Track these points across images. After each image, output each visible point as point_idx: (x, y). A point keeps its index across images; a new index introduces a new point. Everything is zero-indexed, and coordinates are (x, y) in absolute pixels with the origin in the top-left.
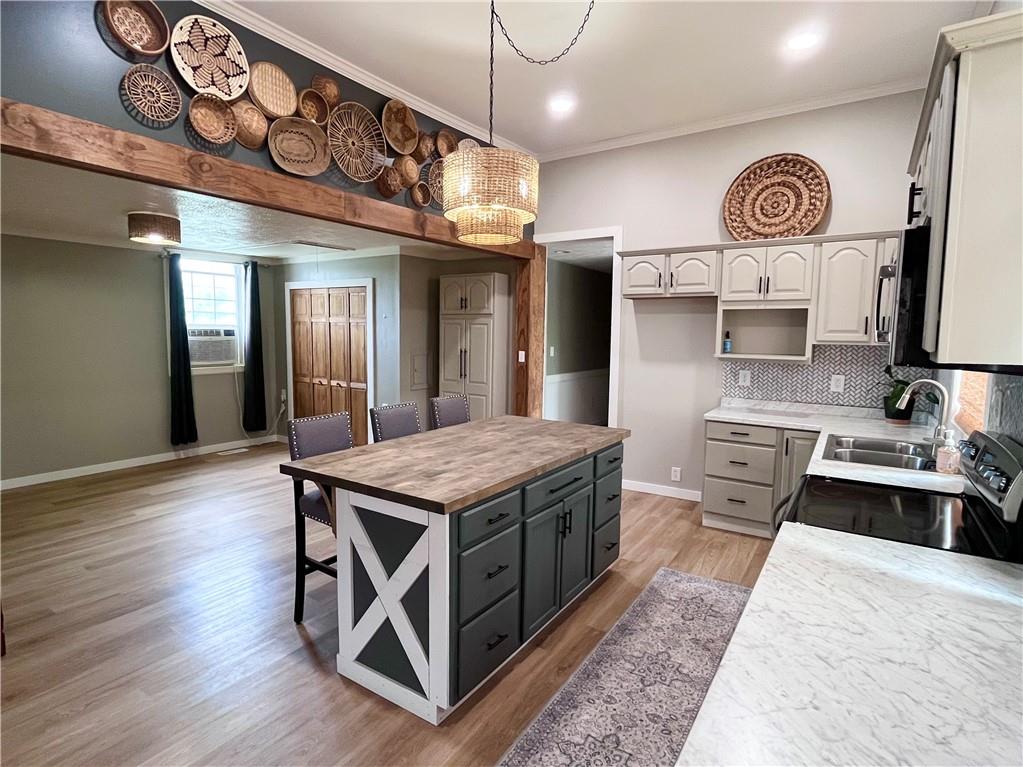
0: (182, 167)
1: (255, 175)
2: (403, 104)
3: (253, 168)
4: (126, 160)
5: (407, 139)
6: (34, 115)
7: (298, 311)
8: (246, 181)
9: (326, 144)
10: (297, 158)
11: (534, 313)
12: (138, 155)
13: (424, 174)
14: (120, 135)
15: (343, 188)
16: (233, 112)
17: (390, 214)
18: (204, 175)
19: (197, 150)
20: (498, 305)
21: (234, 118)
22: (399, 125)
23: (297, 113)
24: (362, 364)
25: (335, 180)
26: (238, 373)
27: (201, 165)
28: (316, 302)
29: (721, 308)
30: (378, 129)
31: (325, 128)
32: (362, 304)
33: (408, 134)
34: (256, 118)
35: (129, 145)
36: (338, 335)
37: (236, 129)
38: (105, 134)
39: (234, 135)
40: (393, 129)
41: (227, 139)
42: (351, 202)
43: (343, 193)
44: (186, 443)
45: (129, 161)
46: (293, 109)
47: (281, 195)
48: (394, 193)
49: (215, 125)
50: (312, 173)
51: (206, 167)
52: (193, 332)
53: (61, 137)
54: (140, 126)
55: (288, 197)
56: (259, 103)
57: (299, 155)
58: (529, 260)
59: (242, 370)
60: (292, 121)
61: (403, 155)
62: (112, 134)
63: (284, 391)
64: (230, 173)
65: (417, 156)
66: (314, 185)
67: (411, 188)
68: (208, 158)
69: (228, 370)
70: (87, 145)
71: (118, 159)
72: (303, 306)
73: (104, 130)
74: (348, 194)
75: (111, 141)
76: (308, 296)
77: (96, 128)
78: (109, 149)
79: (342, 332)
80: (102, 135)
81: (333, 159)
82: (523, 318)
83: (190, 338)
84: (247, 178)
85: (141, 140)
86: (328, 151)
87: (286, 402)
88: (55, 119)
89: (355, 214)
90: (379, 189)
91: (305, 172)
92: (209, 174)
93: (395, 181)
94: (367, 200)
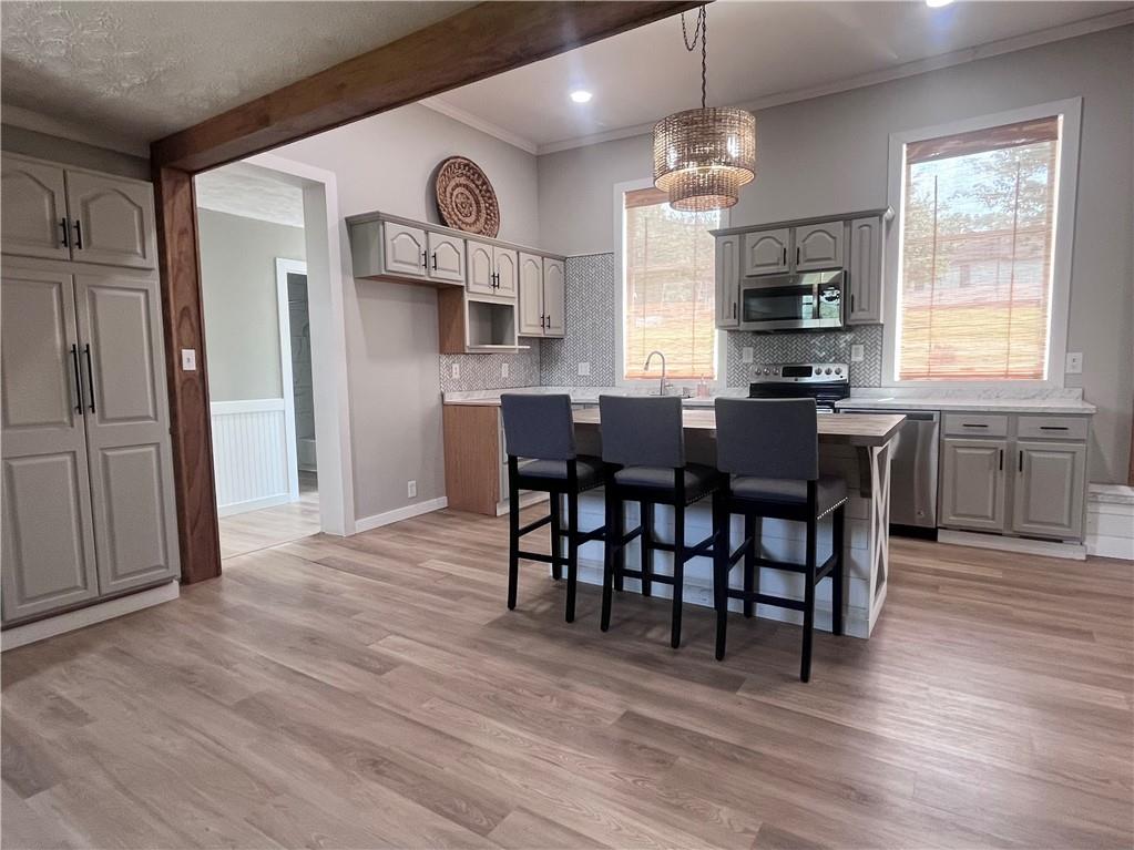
29: (467, 298)
58: (191, 175)
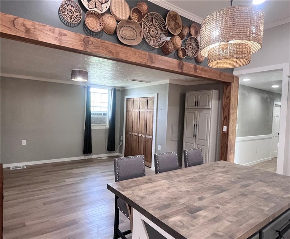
0: (81, 43)
1: (110, 46)
2: (176, 12)
3: (110, 43)
4: (59, 40)
5: (177, 29)
6: (25, 23)
7: (128, 107)
8: (106, 48)
9: (141, 31)
10: (129, 38)
11: (232, 108)
12: (64, 38)
13: (184, 44)
14: (57, 30)
15: (147, 51)
16: (102, 18)
17: (167, 62)
18: (89, 46)
19: (87, 35)
20: (214, 104)
21: (103, 21)
22: (174, 23)
23: (130, 18)
24: (151, 128)
25: (144, 47)
26: (107, 129)
27: (88, 42)
28: (135, 103)
30: (164, 24)
31: (141, 24)
32: (152, 104)
33: (177, 26)
34: (112, 20)
35: (61, 34)
36: (143, 116)
37: (103, 26)
38: (51, 29)
39: (102, 28)
40: (171, 24)
41: (100, 30)
42: (150, 57)
43: (147, 53)
44: (88, 154)
45: (60, 40)
46: (128, 17)
47: (121, 54)
48: (170, 52)
49: (95, 24)
50: (134, 44)
51: (90, 43)
52: (93, 114)
53: (35, 31)
54: (65, 26)
55: (124, 55)
56: (114, 14)
57: (129, 37)
58: (231, 83)
59: (108, 128)
60: (127, 21)
61: (174, 35)
62: (54, 30)
63: (122, 137)
64: (100, 45)
65: (181, 36)
66: (135, 50)
67: (177, 51)
68: (92, 39)
69: (104, 128)
70: (44, 34)
71: (56, 40)
72: (130, 105)
73: (51, 28)
74: (149, 53)
75: (53, 32)
76: (132, 101)
77: (48, 27)
78: (53, 36)
79: (144, 115)
80: (50, 30)
81: (144, 38)
82: (226, 110)
83: (91, 116)
84: (107, 47)
85: (65, 32)
86: (142, 34)
87: (122, 141)
88: (33, 24)
89: (152, 62)
90: (163, 51)
91: (132, 44)
92: (91, 46)
93: (170, 47)
94: (157, 55)
